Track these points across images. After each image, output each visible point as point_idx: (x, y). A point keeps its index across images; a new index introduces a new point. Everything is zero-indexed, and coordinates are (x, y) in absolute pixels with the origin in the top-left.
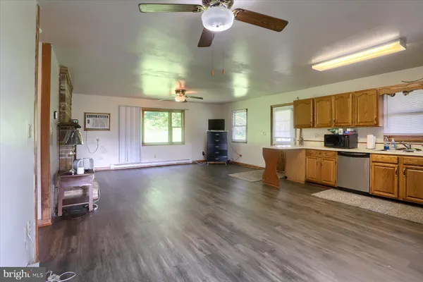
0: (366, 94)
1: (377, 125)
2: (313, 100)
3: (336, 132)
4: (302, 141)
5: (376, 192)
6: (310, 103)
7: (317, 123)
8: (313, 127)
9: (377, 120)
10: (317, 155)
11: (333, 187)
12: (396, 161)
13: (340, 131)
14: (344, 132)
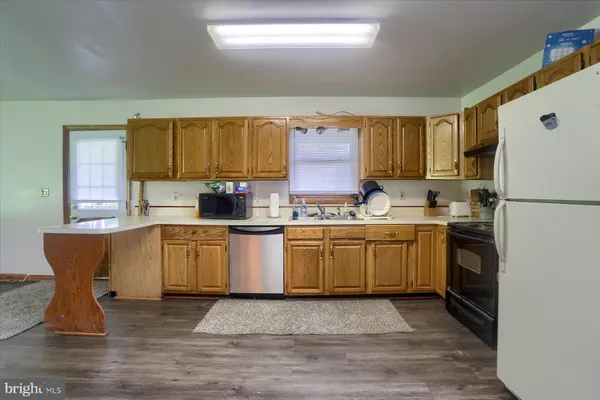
0: (271, 123)
1: (285, 178)
2: (174, 122)
3: (221, 187)
4: (145, 207)
5: (294, 291)
6: (167, 129)
7: (182, 169)
8: (174, 178)
9: (286, 168)
10: (188, 237)
11: (223, 296)
12: (321, 236)
13: (229, 187)
14: (236, 189)
